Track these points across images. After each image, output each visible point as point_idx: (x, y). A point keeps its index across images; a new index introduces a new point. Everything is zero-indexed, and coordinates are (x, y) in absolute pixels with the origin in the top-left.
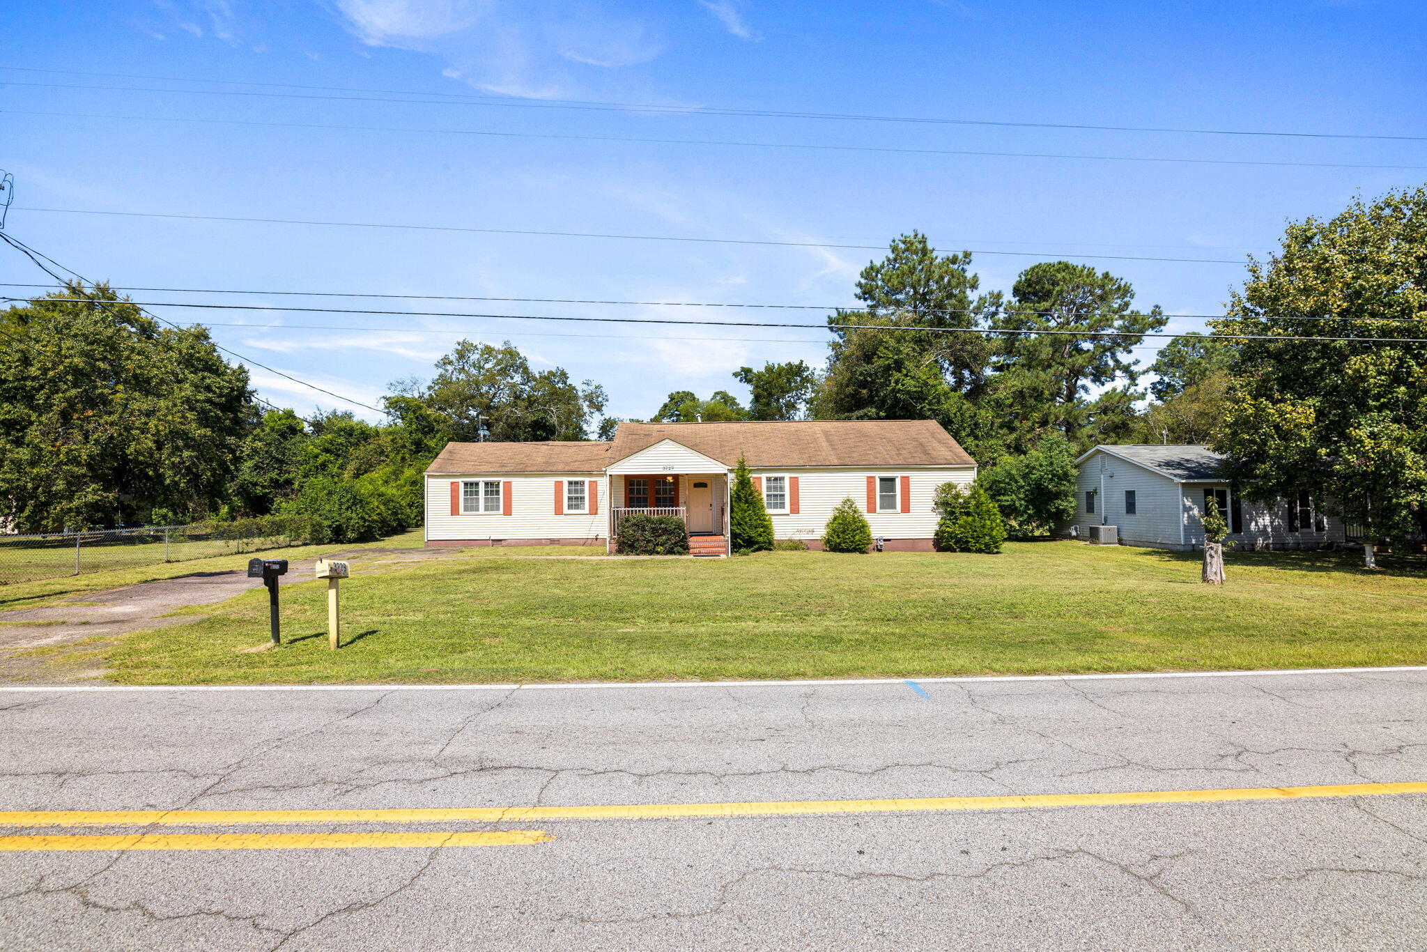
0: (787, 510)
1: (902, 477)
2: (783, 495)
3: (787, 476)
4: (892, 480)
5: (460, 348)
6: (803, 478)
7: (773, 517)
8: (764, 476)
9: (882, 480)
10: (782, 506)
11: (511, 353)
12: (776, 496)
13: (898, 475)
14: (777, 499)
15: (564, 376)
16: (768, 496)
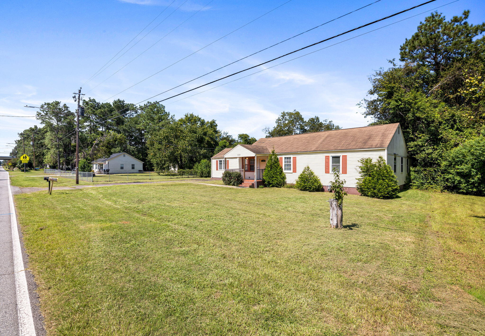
0: (291, 171)
1: (343, 156)
2: (290, 165)
3: (292, 156)
4: (339, 157)
5: (282, 115)
6: (298, 157)
7: (286, 174)
8: (283, 157)
9: (333, 157)
10: (290, 169)
11: (298, 114)
12: (288, 165)
13: (341, 155)
14: (288, 167)
15: (318, 119)
16: (285, 165)
